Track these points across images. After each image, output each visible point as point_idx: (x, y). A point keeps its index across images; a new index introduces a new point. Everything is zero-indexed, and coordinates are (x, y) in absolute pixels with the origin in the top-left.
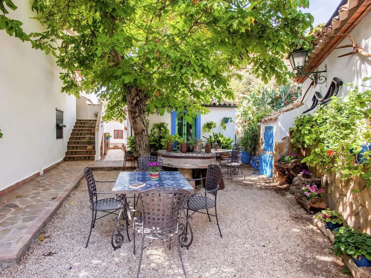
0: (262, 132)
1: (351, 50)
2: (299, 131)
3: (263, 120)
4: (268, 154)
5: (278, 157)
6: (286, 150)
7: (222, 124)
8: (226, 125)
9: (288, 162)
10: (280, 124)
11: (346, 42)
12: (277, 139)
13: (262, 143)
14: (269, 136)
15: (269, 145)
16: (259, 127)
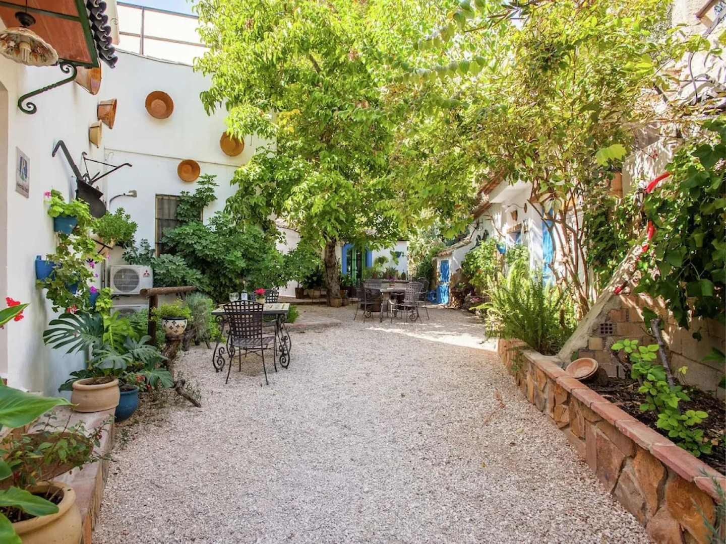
0: (438, 266)
1: (489, 218)
2: (467, 263)
3: (439, 255)
4: (445, 284)
5: (453, 285)
6: (459, 279)
7: (394, 259)
8: (399, 259)
9: (461, 287)
10: (454, 258)
11: (486, 213)
12: (451, 271)
13: (439, 276)
14: (444, 267)
15: (445, 277)
16: (435, 262)
